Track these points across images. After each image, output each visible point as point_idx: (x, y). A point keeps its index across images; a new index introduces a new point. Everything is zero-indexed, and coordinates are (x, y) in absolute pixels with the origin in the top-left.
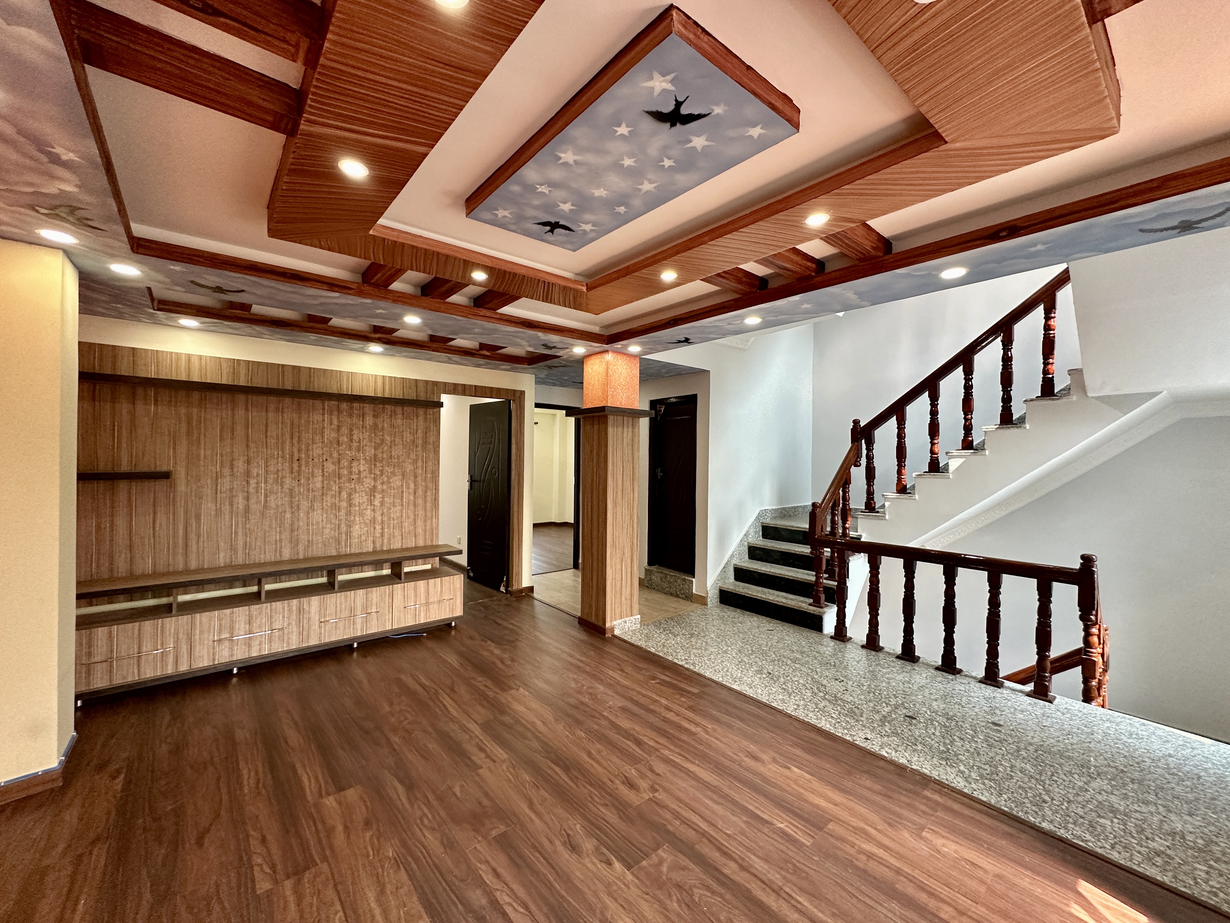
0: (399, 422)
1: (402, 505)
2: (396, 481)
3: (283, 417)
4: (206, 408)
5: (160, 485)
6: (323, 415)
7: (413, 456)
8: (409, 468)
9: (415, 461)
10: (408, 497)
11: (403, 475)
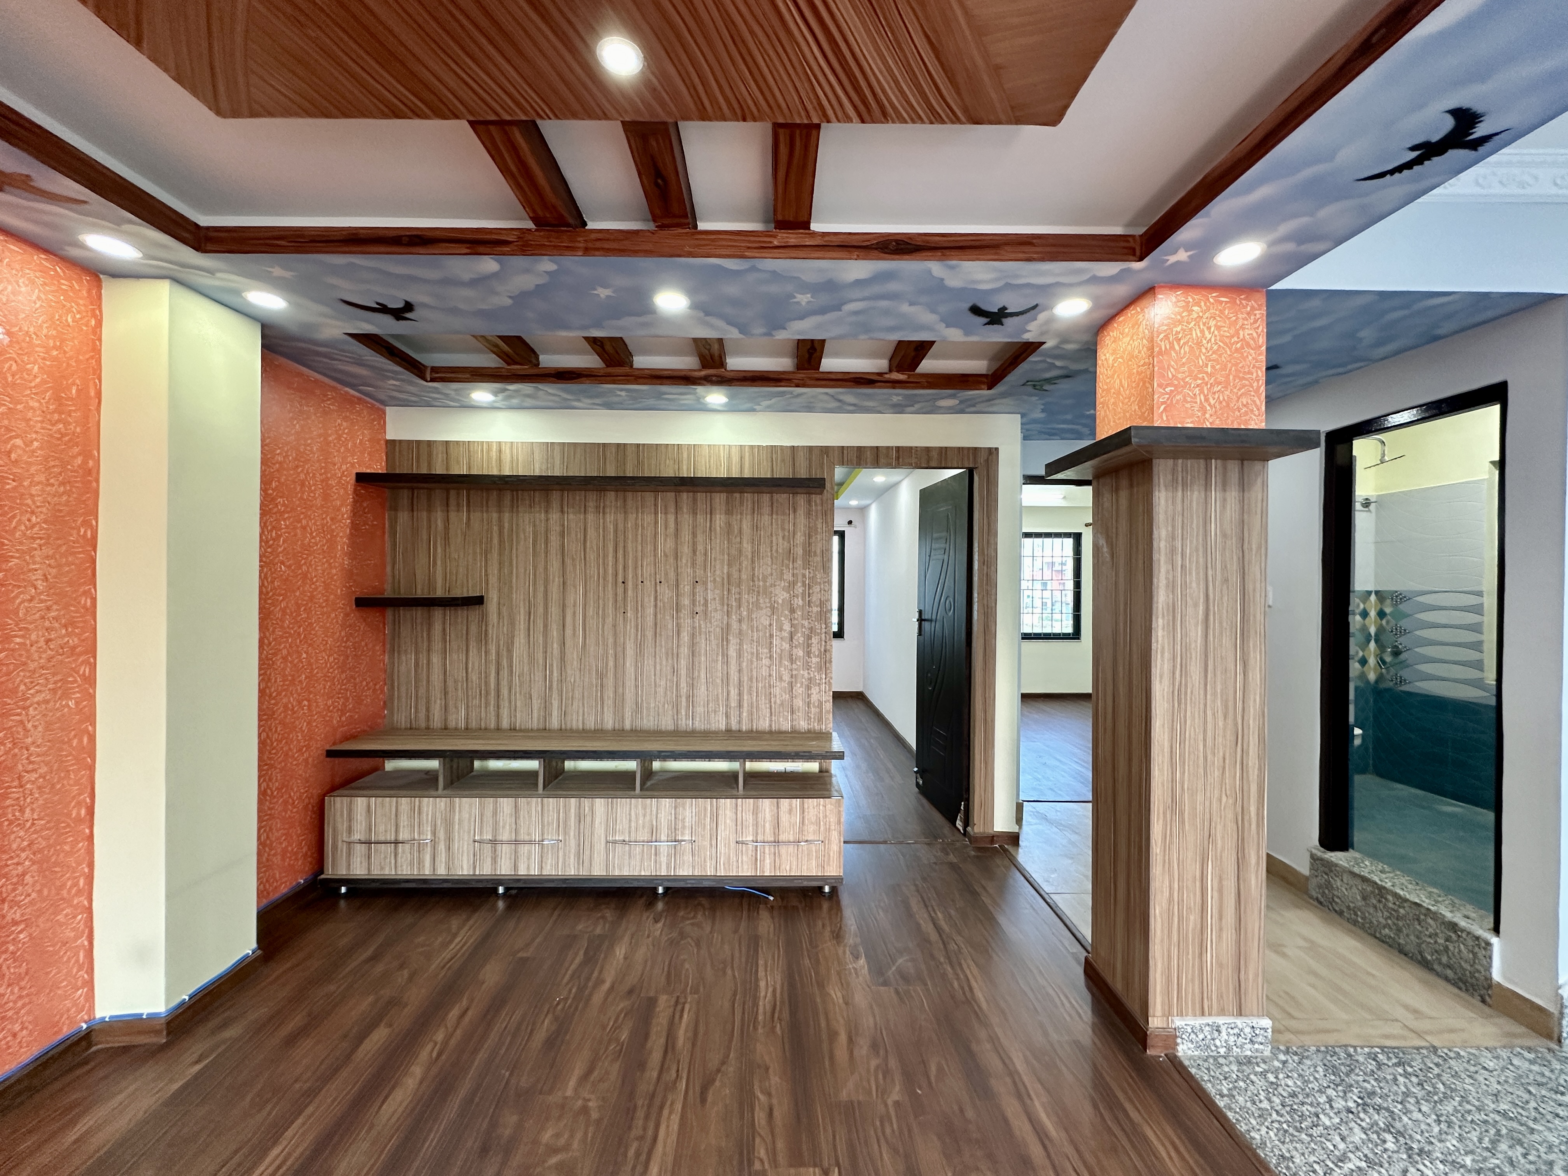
0: (766, 519)
1: (771, 657)
2: (763, 618)
3: (604, 518)
4: (518, 512)
5: (474, 614)
6: (656, 513)
7: (788, 576)
8: (781, 596)
9: (792, 585)
10: (780, 644)
11: (773, 608)
